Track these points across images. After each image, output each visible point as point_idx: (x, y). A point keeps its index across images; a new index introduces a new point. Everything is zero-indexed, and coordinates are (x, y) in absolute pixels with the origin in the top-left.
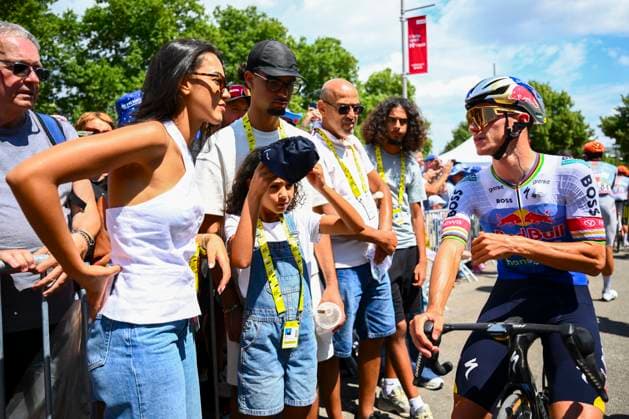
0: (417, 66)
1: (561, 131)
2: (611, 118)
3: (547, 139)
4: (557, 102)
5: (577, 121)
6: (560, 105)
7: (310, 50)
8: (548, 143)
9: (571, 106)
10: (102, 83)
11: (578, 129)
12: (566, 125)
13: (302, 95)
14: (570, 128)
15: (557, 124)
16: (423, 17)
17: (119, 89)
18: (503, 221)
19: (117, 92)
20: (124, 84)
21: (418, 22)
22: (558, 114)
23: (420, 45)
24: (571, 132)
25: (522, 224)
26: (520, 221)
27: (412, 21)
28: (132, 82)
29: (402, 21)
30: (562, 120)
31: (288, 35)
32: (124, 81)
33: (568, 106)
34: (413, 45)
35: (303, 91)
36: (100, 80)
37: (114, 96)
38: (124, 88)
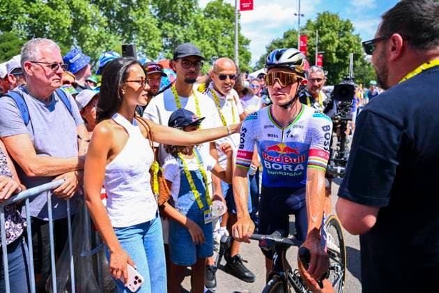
0: (245, 5)
1: (344, 49)
3: (334, 54)
4: (343, 28)
5: (356, 42)
6: (345, 30)
8: (335, 58)
9: (353, 30)
10: (8, 7)
12: (347, 45)
13: (158, 17)
14: (350, 47)
15: (341, 44)
17: (21, 11)
18: (269, 149)
19: (20, 13)
20: (25, 8)
22: (343, 36)
24: (351, 49)
25: (280, 152)
26: (280, 150)
28: (31, 6)
30: (345, 41)
32: (25, 6)
33: (351, 31)
35: (158, 15)
36: (6, 4)
37: (17, 16)
38: (25, 11)
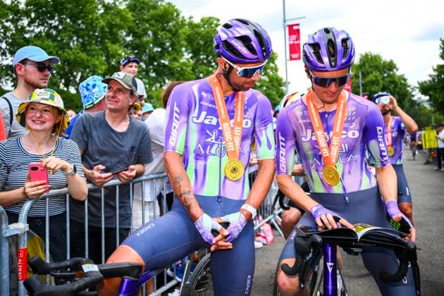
0: (295, 56)
2: (425, 82)
4: (386, 67)
5: (402, 81)
6: (389, 69)
7: (197, 26)
9: (397, 70)
11: (402, 88)
12: (393, 86)
16: (298, 25)
21: (295, 28)
23: (296, 42)
27: (291, 27)
29: (285, 28)
30: (390, 82)
31: (181, 15)
33: (395, 70)
34: (291, 42)
